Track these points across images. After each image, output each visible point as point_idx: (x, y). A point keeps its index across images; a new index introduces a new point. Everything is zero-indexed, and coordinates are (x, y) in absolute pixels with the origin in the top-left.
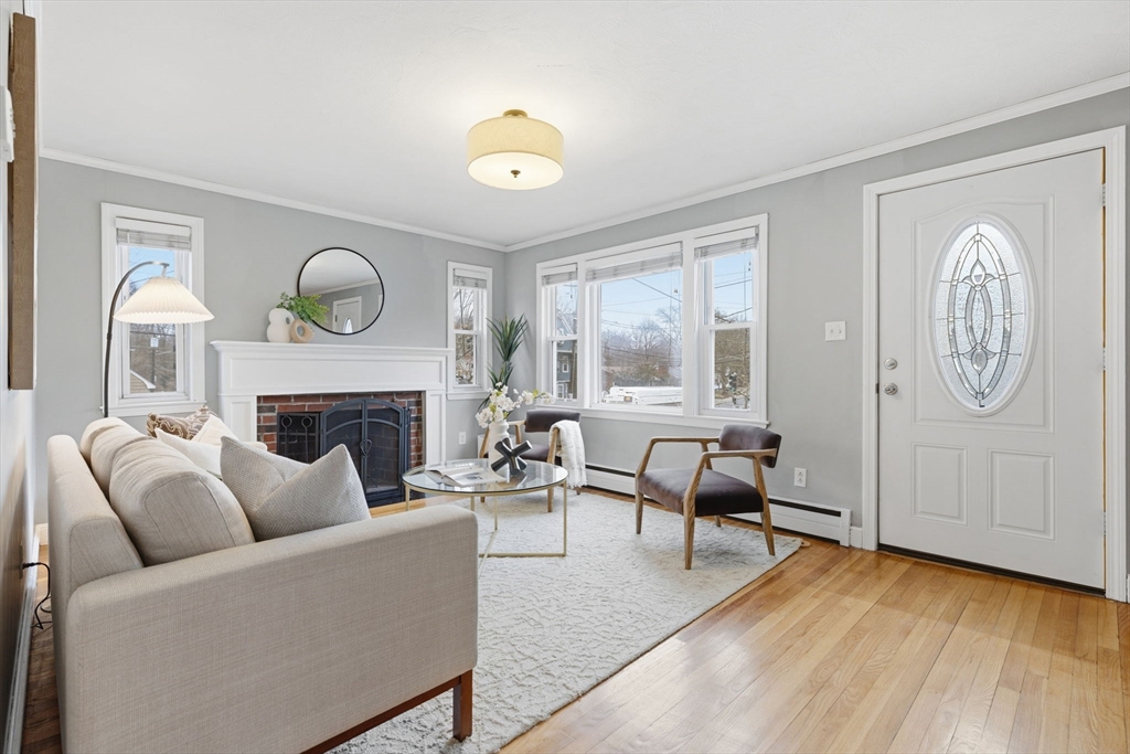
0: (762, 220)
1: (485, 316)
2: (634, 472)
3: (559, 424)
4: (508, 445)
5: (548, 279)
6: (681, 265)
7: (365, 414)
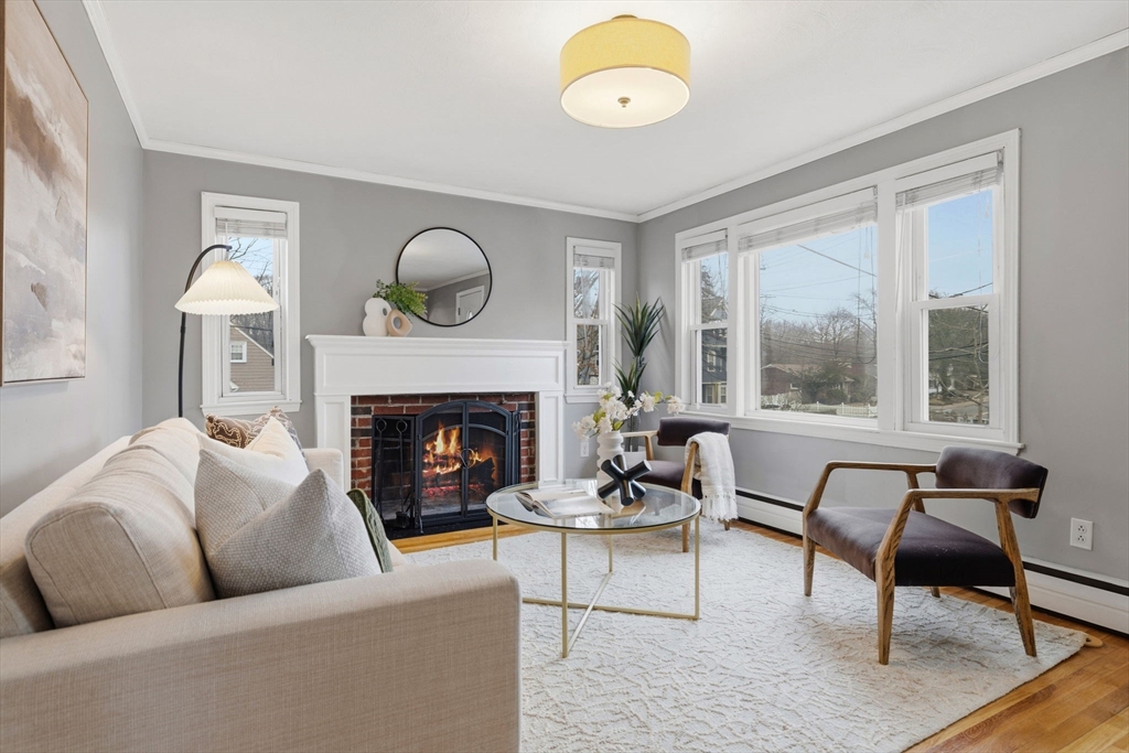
0: (1010, 140)
1: (613, 301)
2: (803, 505)
3: (698, 437)
4: (620, 466)
5: (689, 252)
6: (875, 218)
7: (465, 418)
